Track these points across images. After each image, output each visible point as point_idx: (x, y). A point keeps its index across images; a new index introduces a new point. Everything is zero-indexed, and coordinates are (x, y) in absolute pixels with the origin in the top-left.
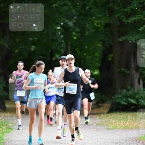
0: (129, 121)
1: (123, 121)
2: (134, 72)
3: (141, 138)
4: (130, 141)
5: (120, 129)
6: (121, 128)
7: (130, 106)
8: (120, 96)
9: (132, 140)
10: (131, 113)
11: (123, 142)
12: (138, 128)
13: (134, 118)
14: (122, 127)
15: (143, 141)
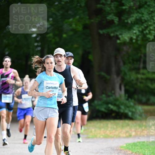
0: (109, 129)
1: (103, 129)
2: (115, 77)
3: (122, 148)
4: (110, 151)
5: (100, 137)
6: (102, 137)
7: (111, 114)
8: (100, 103)
9: (113, 150)
10: (112, 121)
11: (103, 151)
12: (119, 137)
13: (115, 127)
14: (102, 135)
15: (125, 150)
